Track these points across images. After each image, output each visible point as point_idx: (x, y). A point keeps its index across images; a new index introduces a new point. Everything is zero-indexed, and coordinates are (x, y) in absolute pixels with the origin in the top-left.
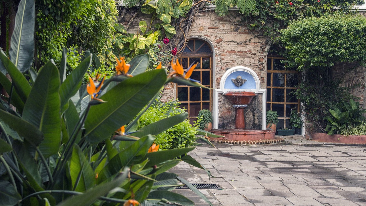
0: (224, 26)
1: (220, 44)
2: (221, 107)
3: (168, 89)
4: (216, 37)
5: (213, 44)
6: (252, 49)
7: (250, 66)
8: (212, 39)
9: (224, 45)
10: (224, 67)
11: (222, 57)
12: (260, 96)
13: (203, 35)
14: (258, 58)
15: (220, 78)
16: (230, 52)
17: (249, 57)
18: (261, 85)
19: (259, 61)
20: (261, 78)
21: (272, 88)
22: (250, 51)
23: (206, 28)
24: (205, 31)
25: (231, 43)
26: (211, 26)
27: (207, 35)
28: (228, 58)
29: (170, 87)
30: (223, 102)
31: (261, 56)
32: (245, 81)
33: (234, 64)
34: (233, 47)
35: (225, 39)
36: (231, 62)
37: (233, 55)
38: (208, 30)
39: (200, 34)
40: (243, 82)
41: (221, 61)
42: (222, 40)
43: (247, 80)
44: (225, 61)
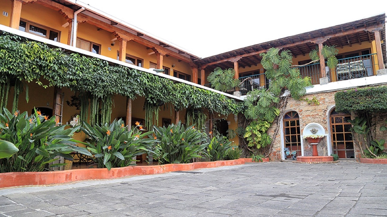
0: (303, 103)
1: (301, 112)
2: (304, 145)
3: (278, 137)
4: (299, 109)
5: (298, 113)
6: (319, 113)
7: (319, 122)
8: (297, 111)
9: (304, 113)
10: (304, 124)
11: (303, 119)
12: (325, 138)
13: (292, 109)
14: (322, 118)
15: (303, 130)
16: (307, 116)
17: (318, 118)
18: (325, 132)
19: (323, 119)
20: (326, 128)
21: (336, 133)
22: (318, 114)
23: (294, 105)
24: (293, 107)
25: (307, 111)
26: (296, 104)
27: (295, 109)
28: (306, 119)
29: (278, 136)
30: (305, 142)
31: (324, 116)
32: (317, 130)
33: (309, 122)
34: (308, 113)
35: (303, 110)
36: (308, 121)
37: (309, 117)
38: (295, 106)
39: (291, 109)
40: (316, 131)
41: (302, 121)
42: (302, 111)
43: (318, 129)
44: (304, 121)
